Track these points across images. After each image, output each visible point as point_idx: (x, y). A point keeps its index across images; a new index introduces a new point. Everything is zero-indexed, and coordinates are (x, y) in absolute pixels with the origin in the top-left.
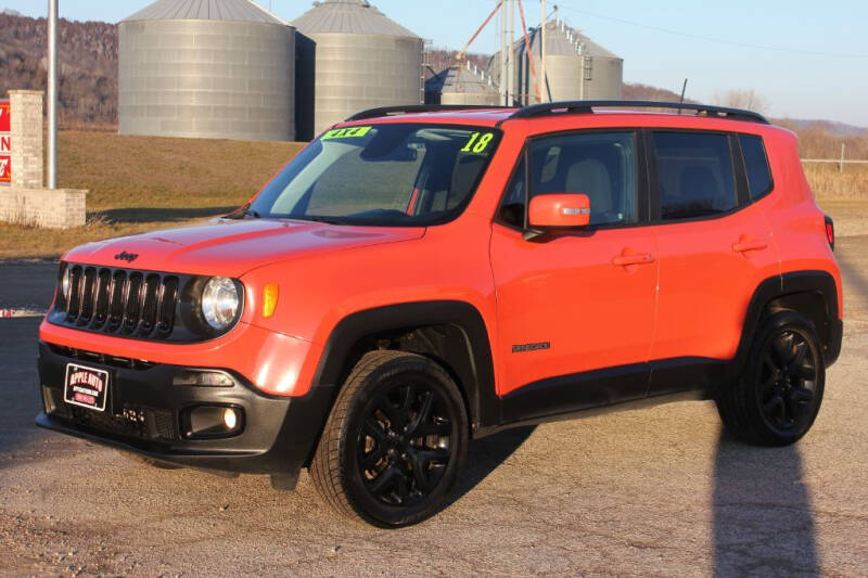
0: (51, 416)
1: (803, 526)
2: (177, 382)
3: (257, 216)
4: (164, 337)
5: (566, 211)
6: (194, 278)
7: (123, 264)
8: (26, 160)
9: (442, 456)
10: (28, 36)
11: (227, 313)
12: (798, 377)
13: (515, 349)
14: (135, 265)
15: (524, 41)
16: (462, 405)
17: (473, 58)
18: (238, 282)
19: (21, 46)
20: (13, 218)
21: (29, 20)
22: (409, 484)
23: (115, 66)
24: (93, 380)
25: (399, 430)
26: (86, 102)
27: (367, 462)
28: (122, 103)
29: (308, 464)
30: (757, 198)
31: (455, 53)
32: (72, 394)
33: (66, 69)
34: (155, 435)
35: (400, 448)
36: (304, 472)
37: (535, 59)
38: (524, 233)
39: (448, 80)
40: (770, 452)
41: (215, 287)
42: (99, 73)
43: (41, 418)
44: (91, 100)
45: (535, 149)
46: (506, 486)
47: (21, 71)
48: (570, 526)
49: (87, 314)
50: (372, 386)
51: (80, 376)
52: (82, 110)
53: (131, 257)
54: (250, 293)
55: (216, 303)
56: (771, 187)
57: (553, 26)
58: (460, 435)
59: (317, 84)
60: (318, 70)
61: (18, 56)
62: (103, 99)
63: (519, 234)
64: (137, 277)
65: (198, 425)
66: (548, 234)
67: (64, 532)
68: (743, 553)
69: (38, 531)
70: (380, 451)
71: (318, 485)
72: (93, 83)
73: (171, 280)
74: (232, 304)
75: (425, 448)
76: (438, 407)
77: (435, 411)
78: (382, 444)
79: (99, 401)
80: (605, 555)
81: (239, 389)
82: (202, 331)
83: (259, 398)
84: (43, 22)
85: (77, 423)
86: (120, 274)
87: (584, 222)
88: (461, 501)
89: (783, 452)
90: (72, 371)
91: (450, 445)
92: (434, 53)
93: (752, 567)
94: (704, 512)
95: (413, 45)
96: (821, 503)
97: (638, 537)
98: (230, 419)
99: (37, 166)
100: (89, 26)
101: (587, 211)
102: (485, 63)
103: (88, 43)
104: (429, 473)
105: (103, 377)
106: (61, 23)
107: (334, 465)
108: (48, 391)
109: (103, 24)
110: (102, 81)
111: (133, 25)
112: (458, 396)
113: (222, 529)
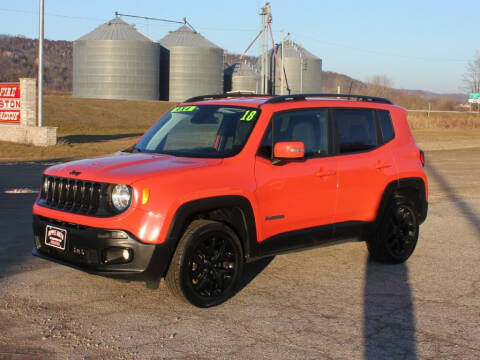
0: (39, 250)
1: (408, 307)
2: (100, 236)
3: (139, 151)
4: (93, 214)
5: (292, 150)
6: (108, 185)
7: (73, 177)
8: (28, 113)
9: (231, 272)
10: (29, 48)
11: (124, 202)
12: (406, 229)
13: (267, 219)
14: (79, 177)
15: (273, 51)
16: (240, 247)
17: (247, 58)
18: (129, 187)
19: (26, 53)
20: (21, 141)
21: (30, 40)
22: (214, 286)
23: (71, 63)
24: (59, 234)
25: (209, 260)
26: (57, 80)
27: (194, 275)
28: (75, 81)
29: (165, 276)
30: (387, 141)
31: (239, 56)
32: (49, 241)
33: (48, 64)
34: (89, 262)
35: (210, 268)
36: (162, 279)
37: (278, 59)
38: (272, 161)
39: (235, 70)
40: (392, 267)
41: (118, 189)
42: (63, 65)
43: (34, 251)
44: (60, 79)
45: (277, 118)
46: (262, 285)
47: (26, 65)
48: (293, 306)
49: (56, 200)
50: (196, 238)
51: (52, 232)
52: (55, 84)
53: (77, 174)
54: (136, 193)
55: (119, 197)
56: (394, 135)
57: (288, 43)
58: (239, 261)
59: (171, 71)
60: (171, 65)
61: (24, 57)
62: (65, 78)
63: (268, 162)
64: (80, 183)
65: (110, 258)
66: (284, 161)
67: (46, 308)
68: (377, 320)
69: (33, 307)
70: (200, 270)
71: (169, 287)
72: (61, 70)
73: (97, 185)
74: (127, 197)
75: (222, 268)
76: (229, 248)
77: (227, 250)
78: (201, 266)
79: (62, 244)
80: (310, 322)
81: (130, 240)
82: (112, 211)
83: (140, 245)
84: (37, 41)
85: (51, 255)
86: (72, 182)
87: (302, 155)
88: (240, 293)
89: (398, 266)
90: (49, 229)
91: (234, 266)
92: (228, 55)
93: (382, 328)
94: (360, 299)
95: (218, 52)
96: (416, 294)
97: (326, 313)
98: (126, 255)
99: (33, 116)
100: (59, 42)
101: (303, 150)
102: (253, 61)
103: (58, 51)
104: (224, 280)
105: (64, 233)
106: (45, 41)
107: (177, 277)
108: (37, 238)
109: (66, 42)
110: (65, 70)
111: (80, 43)
112: (238, 243)
113: (122, 307)
